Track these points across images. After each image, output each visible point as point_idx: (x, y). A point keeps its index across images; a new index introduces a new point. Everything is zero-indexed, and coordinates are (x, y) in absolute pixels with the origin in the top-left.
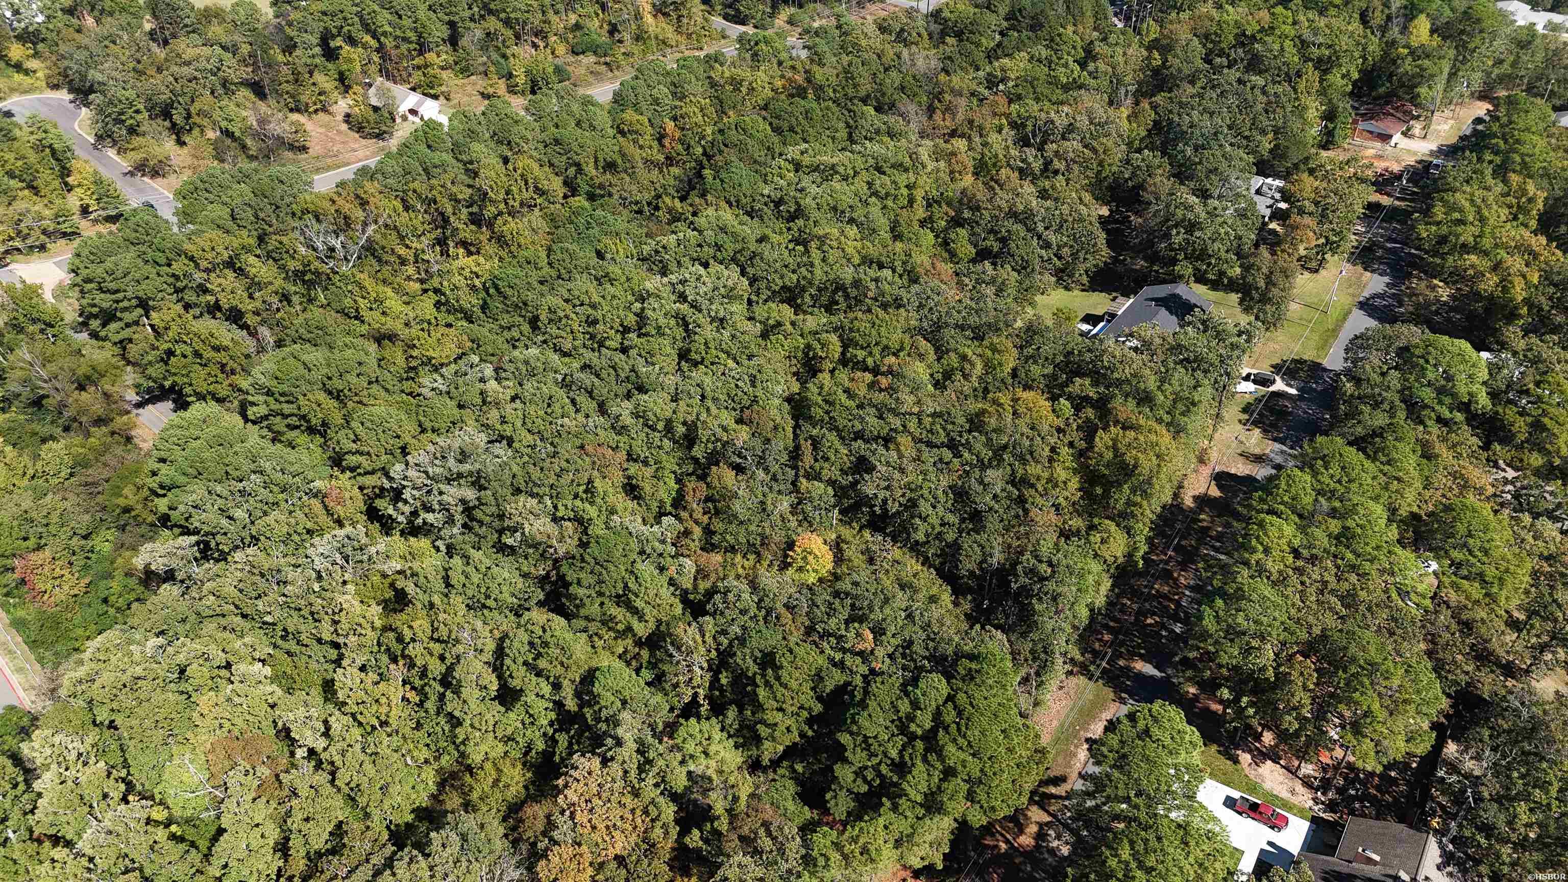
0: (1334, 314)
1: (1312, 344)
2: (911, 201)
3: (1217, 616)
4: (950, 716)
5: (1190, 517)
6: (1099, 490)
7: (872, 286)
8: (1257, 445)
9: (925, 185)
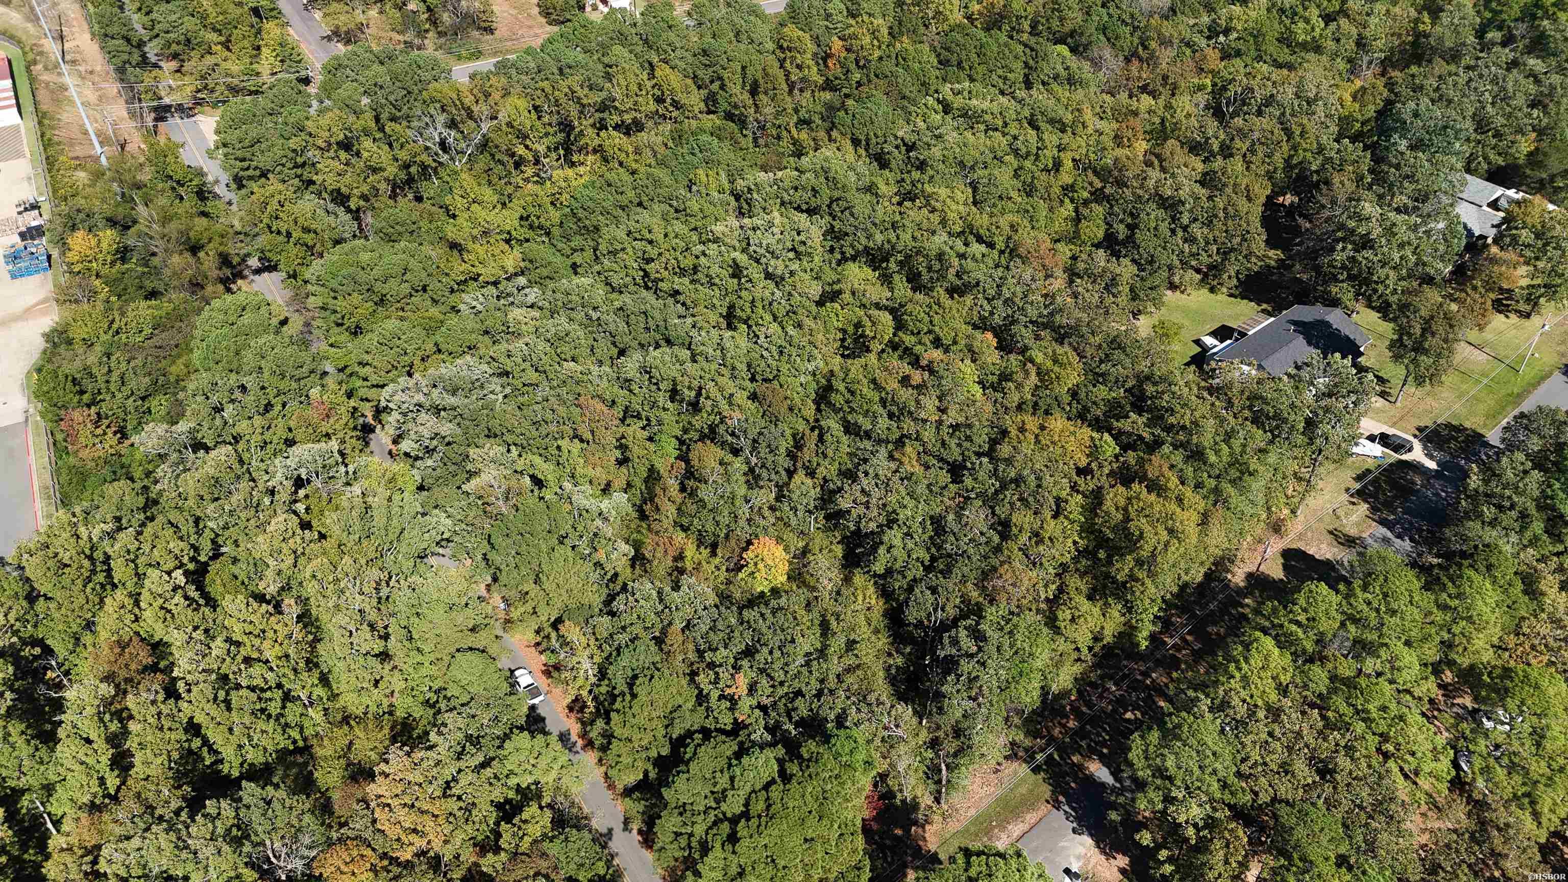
0: (1526, 373)
1: (1482, 408)
2: (1057, 165)
3: (1146, 751)
4: (759, 806)
5: (1234, 597)
6: (1102, 554)
7: (955, 262)
8: (1358, 524)
9: (1080, 146)
